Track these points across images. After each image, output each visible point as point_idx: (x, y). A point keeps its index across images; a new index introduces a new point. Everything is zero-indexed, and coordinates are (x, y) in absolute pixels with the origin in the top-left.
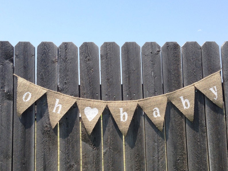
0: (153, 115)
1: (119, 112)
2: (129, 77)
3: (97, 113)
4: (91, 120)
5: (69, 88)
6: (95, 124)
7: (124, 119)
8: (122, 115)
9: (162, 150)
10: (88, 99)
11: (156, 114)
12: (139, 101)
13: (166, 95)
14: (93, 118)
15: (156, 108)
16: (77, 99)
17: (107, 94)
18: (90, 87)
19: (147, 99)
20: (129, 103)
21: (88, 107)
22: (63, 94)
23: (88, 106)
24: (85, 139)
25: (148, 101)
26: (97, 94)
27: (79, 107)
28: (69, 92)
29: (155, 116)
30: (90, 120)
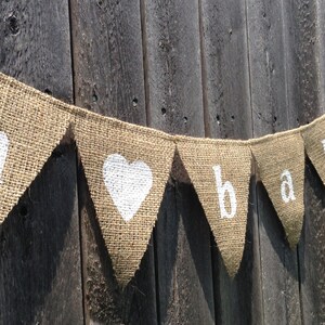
0: (280, 195)
1: (213, 181)
2: (219, 51)
3: (149, 184)
4: (131, 216)
5: (28, 55)
6: (149, 231)
7: (228, 209)
8: (221, 191)
9: (294, 311)
10: (115, 120)
11: (287, 191)
12: (252, 144)
13: (302, 131)
14: (137, 206)
15: (286, 173)
16: (73, 112)
17: (165, 107)
18: (111, 69)
19: (266, 140)
20: (232, 149)
21: (118, 157)
22: (10, 79)
23: (115, 152)
24: (103, 307)
25: (271, 146)
26: (135, 104)
27: (83, 152)
28: (32, 73)
29: (286, 200)
30: (128, 217)
